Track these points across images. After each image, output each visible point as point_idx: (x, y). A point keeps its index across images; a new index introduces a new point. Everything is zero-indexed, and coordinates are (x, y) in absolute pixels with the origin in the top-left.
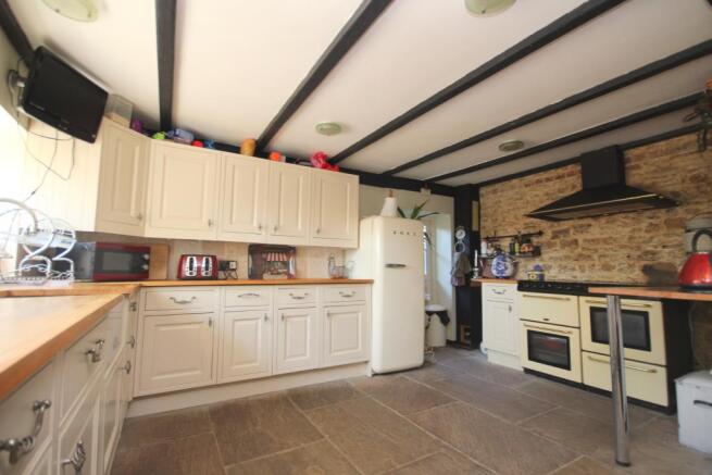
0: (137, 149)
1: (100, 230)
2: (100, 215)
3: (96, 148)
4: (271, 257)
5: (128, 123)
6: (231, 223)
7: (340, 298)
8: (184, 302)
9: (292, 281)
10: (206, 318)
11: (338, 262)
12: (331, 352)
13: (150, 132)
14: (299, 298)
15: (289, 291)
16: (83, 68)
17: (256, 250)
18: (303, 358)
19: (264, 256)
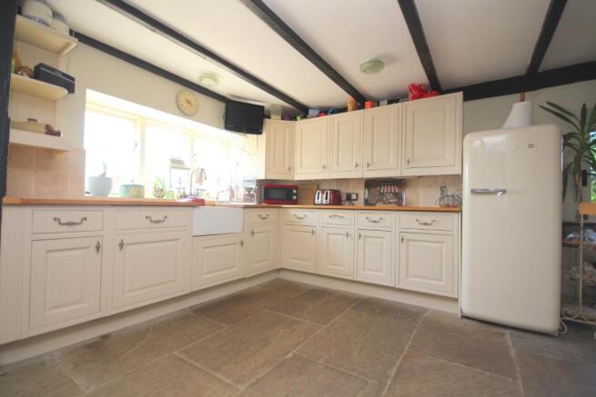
0: (288, 130)
1: (270, 178)
2: (267, 170)
3: (263, 137)
4: (384, 189)
5: (280, 117)
6: (338, 164)
7: (416, 225)
8: (300, 218)
9: (368, 207)
10: (310, 229)
11: (450, 191)
12: (407, 276)
13: (294, 118)
14: (375, 222)
15: (366, 215)
16: (238, 97)
17: (371, 184)
18: (380, 274)
19: (378, 189)
